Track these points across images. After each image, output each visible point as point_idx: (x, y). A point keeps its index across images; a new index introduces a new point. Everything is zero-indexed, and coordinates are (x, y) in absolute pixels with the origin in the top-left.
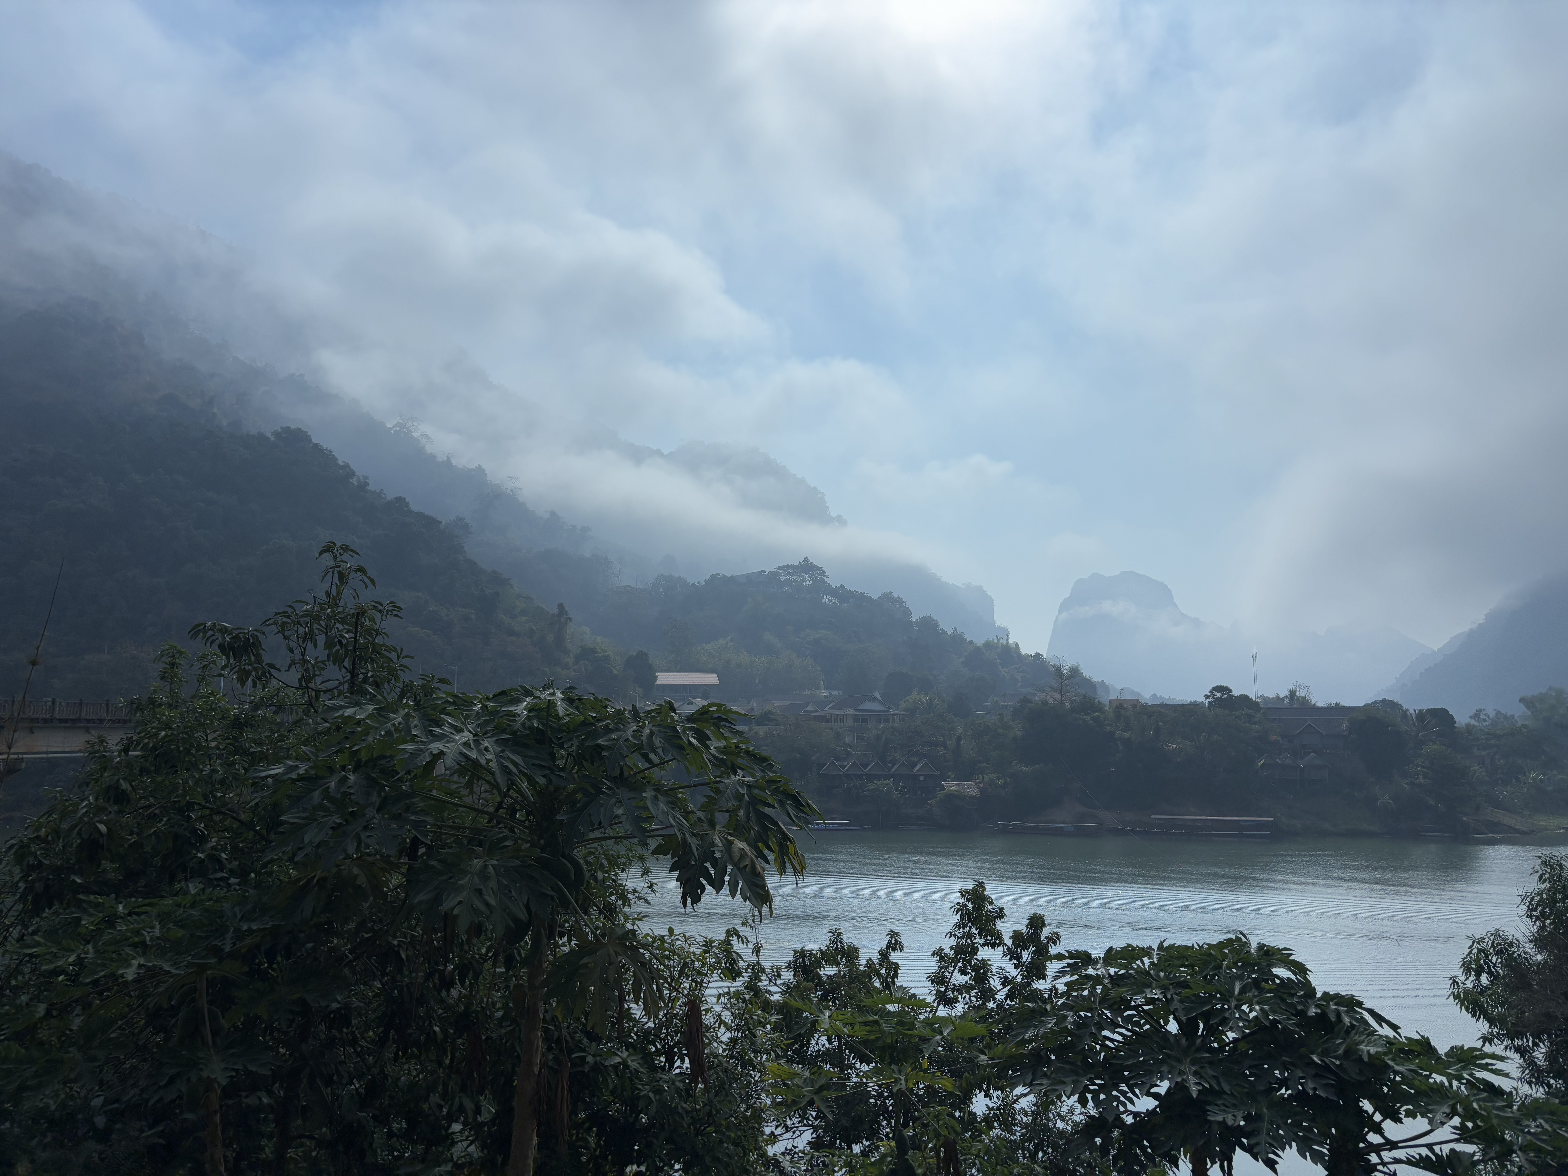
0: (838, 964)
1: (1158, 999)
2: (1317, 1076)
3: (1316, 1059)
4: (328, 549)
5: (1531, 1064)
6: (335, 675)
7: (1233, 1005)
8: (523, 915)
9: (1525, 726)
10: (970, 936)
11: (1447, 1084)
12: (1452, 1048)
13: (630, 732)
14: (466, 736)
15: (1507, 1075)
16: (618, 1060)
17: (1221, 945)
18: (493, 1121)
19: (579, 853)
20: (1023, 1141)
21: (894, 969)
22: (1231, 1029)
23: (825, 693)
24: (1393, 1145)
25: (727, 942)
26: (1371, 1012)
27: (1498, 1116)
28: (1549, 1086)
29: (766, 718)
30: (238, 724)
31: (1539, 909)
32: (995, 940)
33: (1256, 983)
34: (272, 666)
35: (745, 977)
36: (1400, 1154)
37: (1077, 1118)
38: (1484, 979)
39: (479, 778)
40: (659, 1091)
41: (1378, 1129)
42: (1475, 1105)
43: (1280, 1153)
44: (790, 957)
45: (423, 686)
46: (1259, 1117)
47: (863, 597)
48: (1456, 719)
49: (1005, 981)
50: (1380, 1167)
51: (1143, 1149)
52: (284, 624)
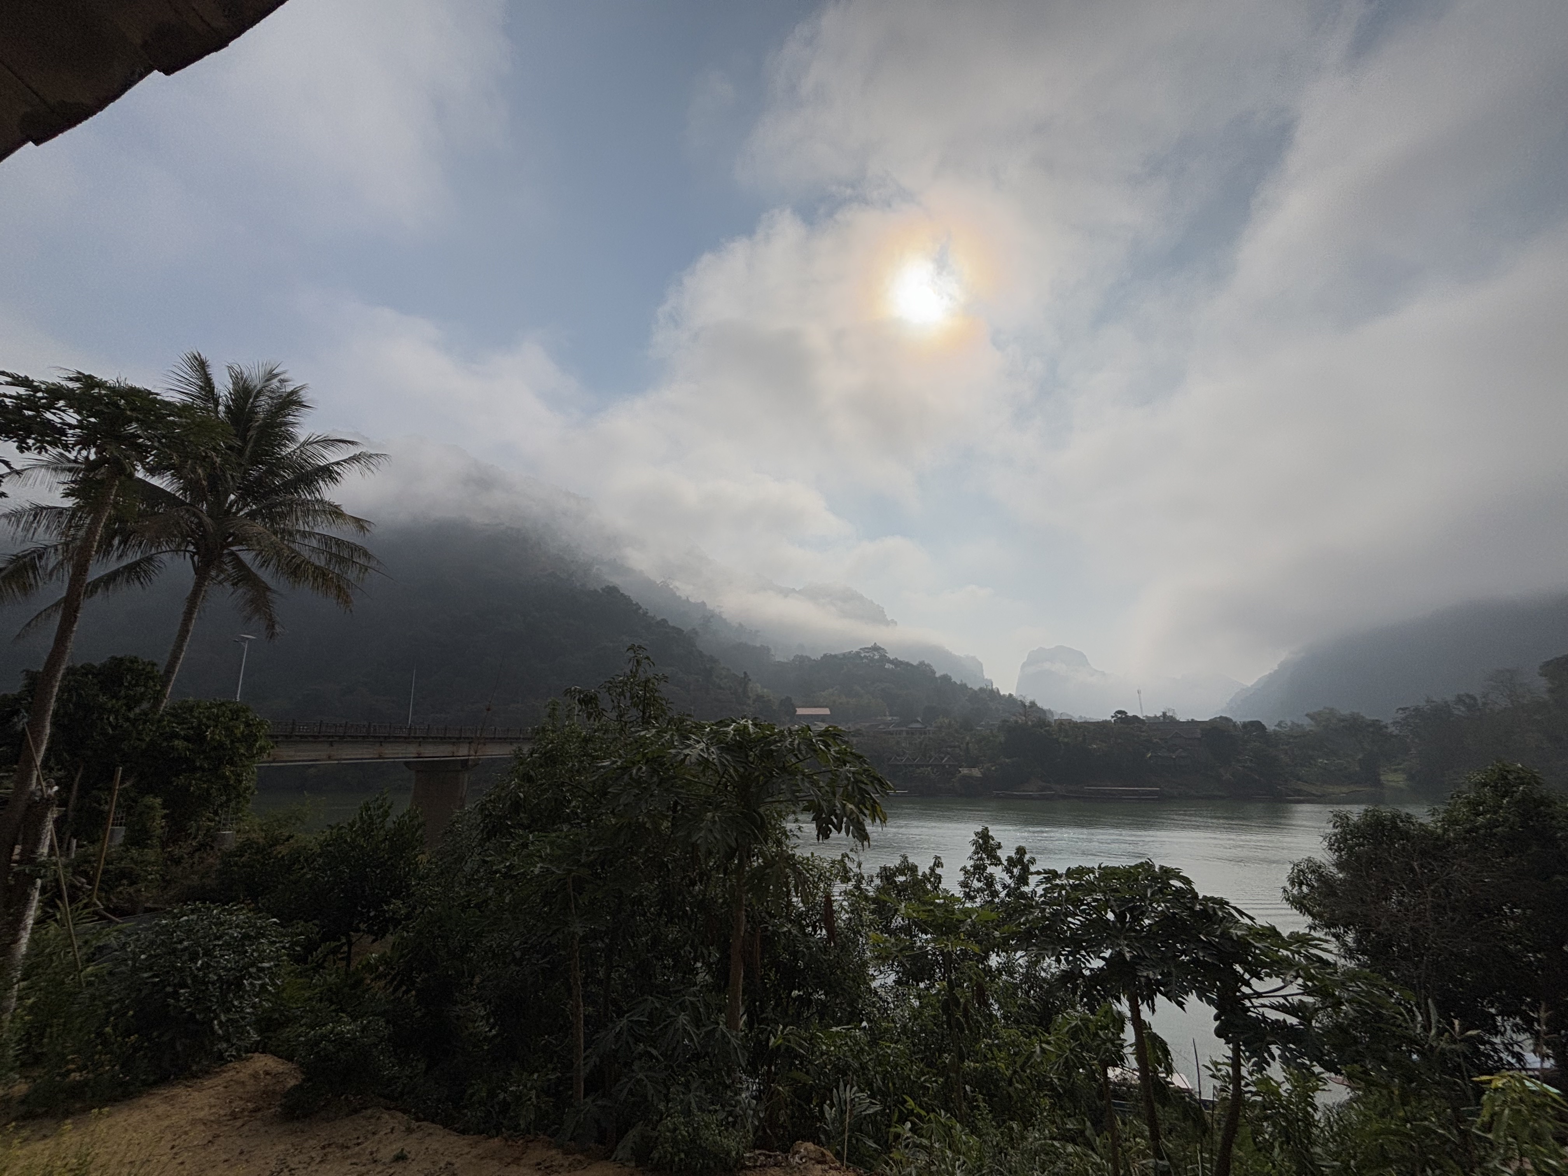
0: (906, 875)
1: (1101, 899)
2: (1204, 948)
3: (1202, 937)
4: (631, 648)
5: (1344, 944)
6: (634, 713)
7: (1147, 902)
8: (734, 845)
9: (1311, 731)
10: (981, 859)
11: (1291, 956)
12: (1291, 933)
13: (787, 743)
14: (702, 745)
15: (1331, 952)
16: (785, 929)
17: (1137, 866)
18: (718, 961)
19: (761, 810)
20: (1021, 984)
21: (939, 878)
22: (1147, 918)
23: (890, 718)
24: (1259, 995)
25: (842, 860)
26: (1235, 908)
27: (1329, 979)
28: (1359, 960)
29: (858, 733)
30: (586, 740)
31: (1336, 844)
32: (997, 862)
33: (1160, 890)
34: (603, 710)
35: (854, 882)
36: (1266, 1001)
37: (1053, 971)
38: (1305, 889)
39: (709, 768)
40: (809, 948)
41: (1248, 985)
42: (1312, 971)
43: (1185, 997)
44: (878, 870)
45: (679, 719)
46: (1170, 974)
47: (908, 664)
48: (1267, 727)
49: (1005, 887)
50: (1252, 1009)
51: (1098, 991)
52: (609, 688)
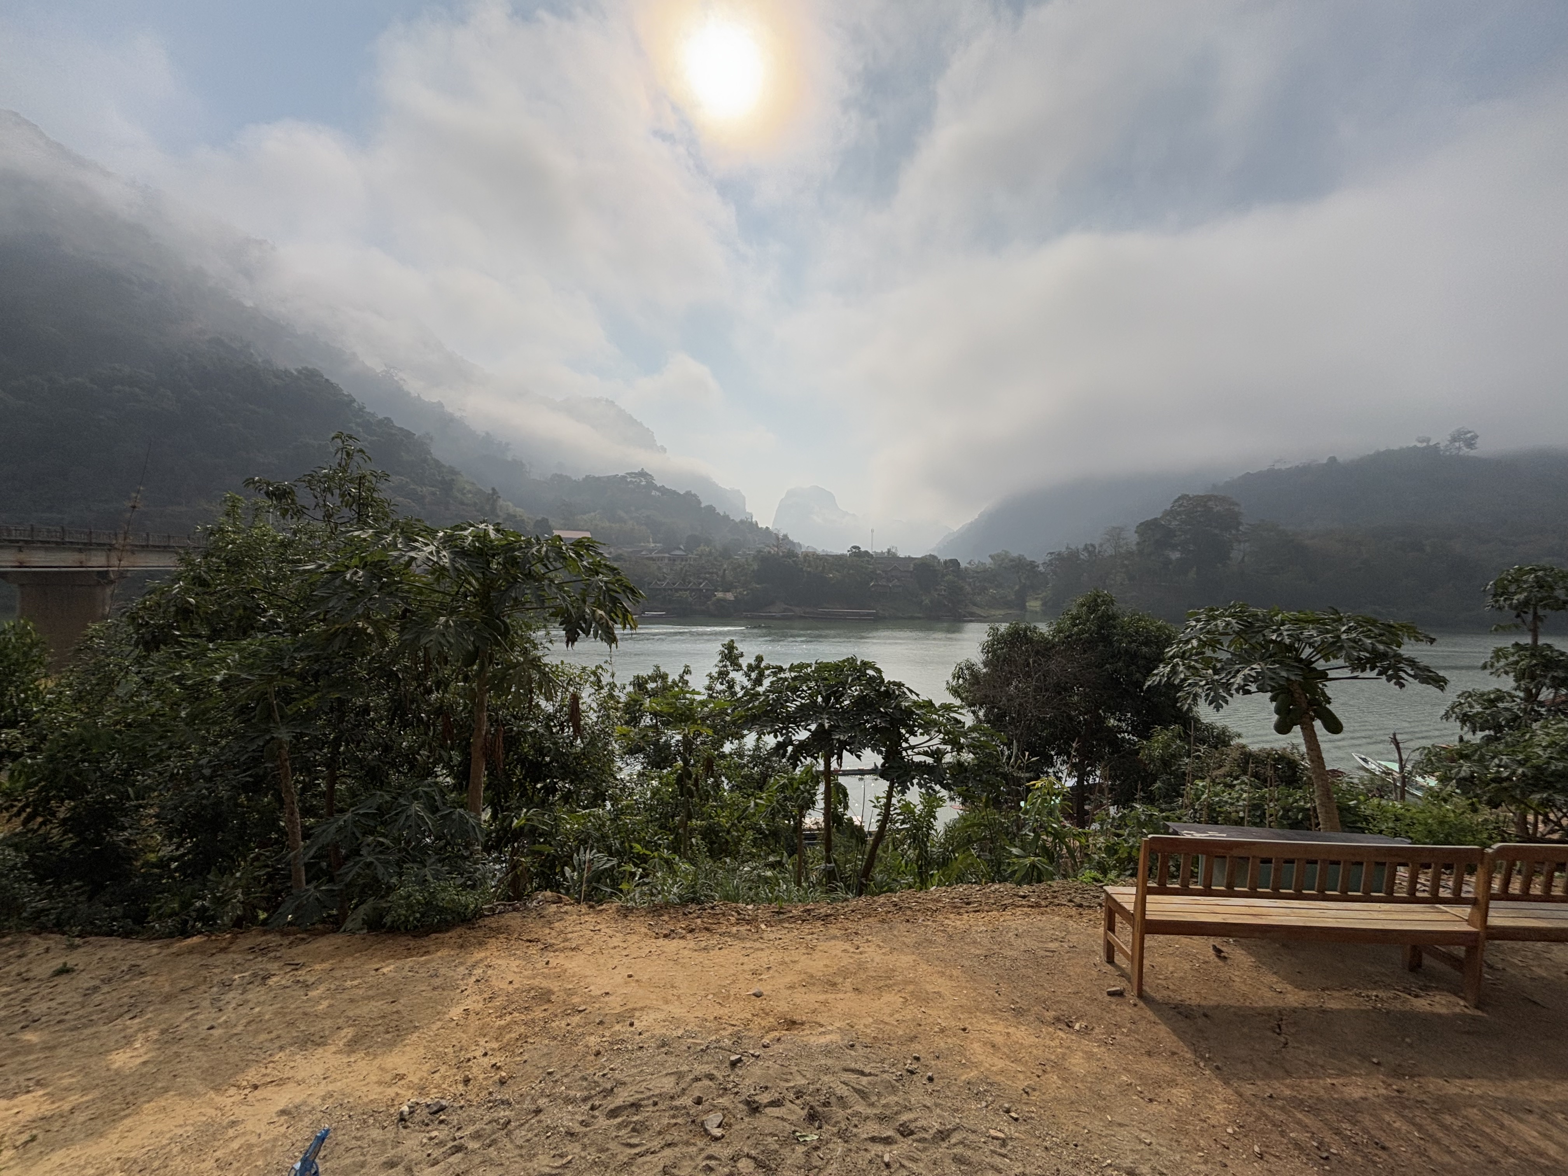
0: (657, 682)
1: (813, 687)
2: (882, 718)
3: (882, 710)
4: (338, 436)
6: (347, 513)
7: (848, 688)
8: (471, 648)
10: (725, 666)
12: (941, 704)
15: (964, 716)
16: (532, 729)
17: (844, 661)
18: (460, 765)
19: (507, 619)
20: (748, 763)
21: (686, 683)
23: (653, 545)
24: (912, 747)
26: (908, 689)
27: (958, 733)
28: (982, 724)
31: (987, 649)
32: (738, 667)
33: (859, 678)
34: (303, 506)
35: (606, 689)
36: (916, 751)
38: (961, 681)
39: (442, 574)
41: (907, 741)
42: (949, 728)
43: (862, 750)
44: (631, 679)
45: (406, 522)
46: (855, 737)
48: (961, 564)
50: (906, 756)
